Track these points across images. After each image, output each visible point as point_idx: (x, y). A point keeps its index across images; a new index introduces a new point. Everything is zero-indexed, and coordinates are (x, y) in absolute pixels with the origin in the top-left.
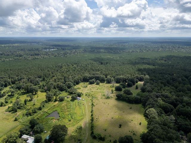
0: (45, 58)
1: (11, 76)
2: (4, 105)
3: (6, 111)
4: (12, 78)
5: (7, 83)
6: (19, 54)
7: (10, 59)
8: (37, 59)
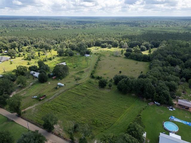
0: (65, 29)
1: (30, 38)
2: (21, 56)
3: (22, 60)
4: (31, 39)
5: (26, 42)
6: (42, 26)
7: (33, 29)
8: (57, 29)
